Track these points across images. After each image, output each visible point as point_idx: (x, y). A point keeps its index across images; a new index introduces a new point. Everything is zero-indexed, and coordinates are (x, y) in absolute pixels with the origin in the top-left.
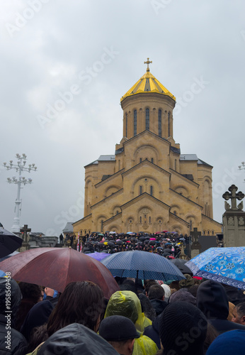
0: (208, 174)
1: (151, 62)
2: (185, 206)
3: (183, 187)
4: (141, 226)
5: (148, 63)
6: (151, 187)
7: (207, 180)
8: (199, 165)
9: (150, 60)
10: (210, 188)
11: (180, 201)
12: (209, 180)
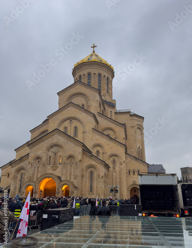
0: (140, 123)
1: (96, 46)
2: (108, 145)
3: (110, 129)
4: (49, 167)
5: (94, 47)
6: (76, 128)
7: (139, 128)
8: (131, 115)
9: (95, 45)
10: (142, 134)
11: (103, 141)
12: (140, 128)
